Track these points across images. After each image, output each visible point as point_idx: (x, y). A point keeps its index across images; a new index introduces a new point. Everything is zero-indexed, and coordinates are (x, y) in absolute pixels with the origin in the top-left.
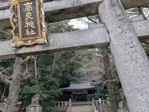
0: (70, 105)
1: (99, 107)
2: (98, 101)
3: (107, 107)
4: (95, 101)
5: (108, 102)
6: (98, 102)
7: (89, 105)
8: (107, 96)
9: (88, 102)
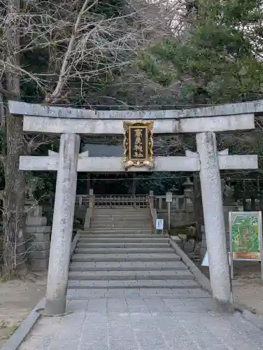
0: (91, 204)
1: (164, 210)
2: (163, 197)
3: (185, 212)
4: (158, 197)
5: (189, 201)
6: (164, 199)
7: (137, 204)
8: (189, 186)
9: (135, 198)
